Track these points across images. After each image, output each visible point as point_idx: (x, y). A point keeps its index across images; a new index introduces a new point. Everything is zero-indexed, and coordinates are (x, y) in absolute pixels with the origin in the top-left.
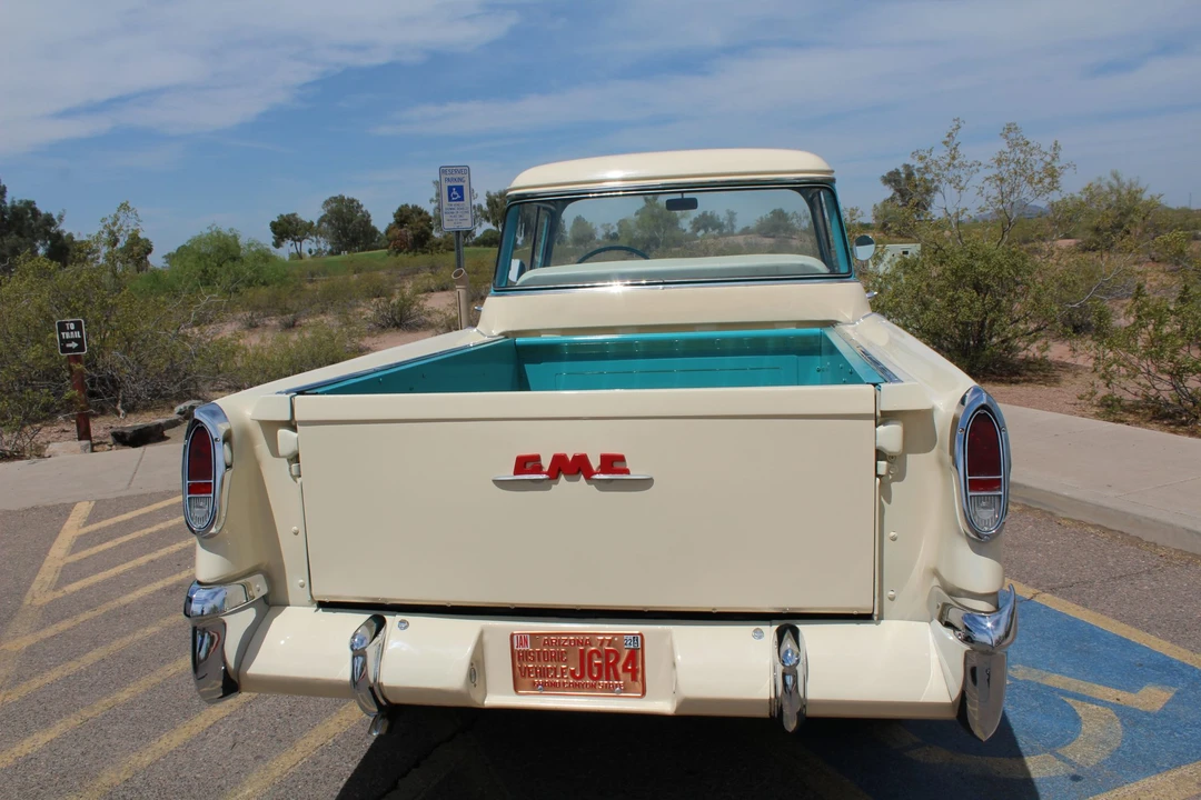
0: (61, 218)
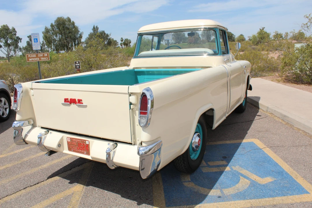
0: (110, 35)
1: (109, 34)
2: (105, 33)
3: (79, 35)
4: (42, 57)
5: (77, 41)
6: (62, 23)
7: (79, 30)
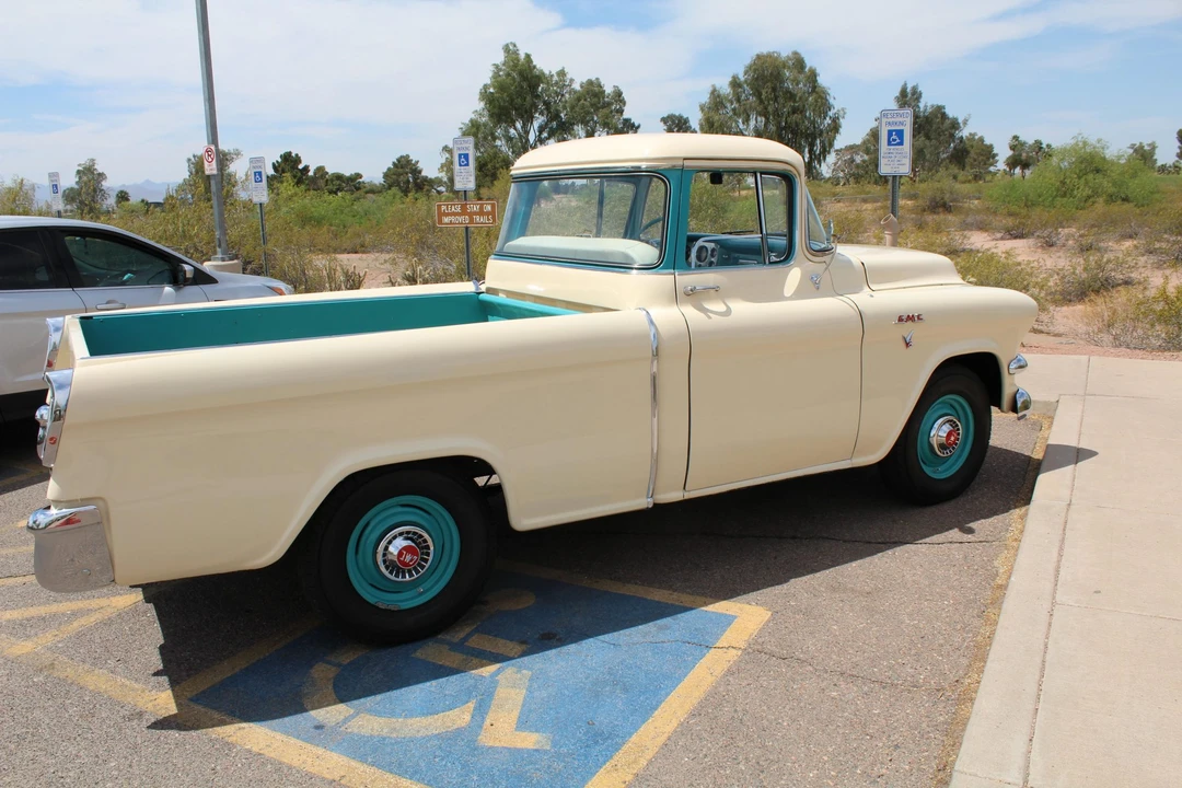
1: (960, 121)
2: (944, 116)
3: (828, 121)
4: (476, 213)
5: (818, 142)
6: (771, 74)
7: (831, 101)
